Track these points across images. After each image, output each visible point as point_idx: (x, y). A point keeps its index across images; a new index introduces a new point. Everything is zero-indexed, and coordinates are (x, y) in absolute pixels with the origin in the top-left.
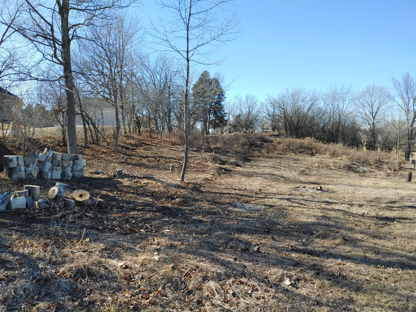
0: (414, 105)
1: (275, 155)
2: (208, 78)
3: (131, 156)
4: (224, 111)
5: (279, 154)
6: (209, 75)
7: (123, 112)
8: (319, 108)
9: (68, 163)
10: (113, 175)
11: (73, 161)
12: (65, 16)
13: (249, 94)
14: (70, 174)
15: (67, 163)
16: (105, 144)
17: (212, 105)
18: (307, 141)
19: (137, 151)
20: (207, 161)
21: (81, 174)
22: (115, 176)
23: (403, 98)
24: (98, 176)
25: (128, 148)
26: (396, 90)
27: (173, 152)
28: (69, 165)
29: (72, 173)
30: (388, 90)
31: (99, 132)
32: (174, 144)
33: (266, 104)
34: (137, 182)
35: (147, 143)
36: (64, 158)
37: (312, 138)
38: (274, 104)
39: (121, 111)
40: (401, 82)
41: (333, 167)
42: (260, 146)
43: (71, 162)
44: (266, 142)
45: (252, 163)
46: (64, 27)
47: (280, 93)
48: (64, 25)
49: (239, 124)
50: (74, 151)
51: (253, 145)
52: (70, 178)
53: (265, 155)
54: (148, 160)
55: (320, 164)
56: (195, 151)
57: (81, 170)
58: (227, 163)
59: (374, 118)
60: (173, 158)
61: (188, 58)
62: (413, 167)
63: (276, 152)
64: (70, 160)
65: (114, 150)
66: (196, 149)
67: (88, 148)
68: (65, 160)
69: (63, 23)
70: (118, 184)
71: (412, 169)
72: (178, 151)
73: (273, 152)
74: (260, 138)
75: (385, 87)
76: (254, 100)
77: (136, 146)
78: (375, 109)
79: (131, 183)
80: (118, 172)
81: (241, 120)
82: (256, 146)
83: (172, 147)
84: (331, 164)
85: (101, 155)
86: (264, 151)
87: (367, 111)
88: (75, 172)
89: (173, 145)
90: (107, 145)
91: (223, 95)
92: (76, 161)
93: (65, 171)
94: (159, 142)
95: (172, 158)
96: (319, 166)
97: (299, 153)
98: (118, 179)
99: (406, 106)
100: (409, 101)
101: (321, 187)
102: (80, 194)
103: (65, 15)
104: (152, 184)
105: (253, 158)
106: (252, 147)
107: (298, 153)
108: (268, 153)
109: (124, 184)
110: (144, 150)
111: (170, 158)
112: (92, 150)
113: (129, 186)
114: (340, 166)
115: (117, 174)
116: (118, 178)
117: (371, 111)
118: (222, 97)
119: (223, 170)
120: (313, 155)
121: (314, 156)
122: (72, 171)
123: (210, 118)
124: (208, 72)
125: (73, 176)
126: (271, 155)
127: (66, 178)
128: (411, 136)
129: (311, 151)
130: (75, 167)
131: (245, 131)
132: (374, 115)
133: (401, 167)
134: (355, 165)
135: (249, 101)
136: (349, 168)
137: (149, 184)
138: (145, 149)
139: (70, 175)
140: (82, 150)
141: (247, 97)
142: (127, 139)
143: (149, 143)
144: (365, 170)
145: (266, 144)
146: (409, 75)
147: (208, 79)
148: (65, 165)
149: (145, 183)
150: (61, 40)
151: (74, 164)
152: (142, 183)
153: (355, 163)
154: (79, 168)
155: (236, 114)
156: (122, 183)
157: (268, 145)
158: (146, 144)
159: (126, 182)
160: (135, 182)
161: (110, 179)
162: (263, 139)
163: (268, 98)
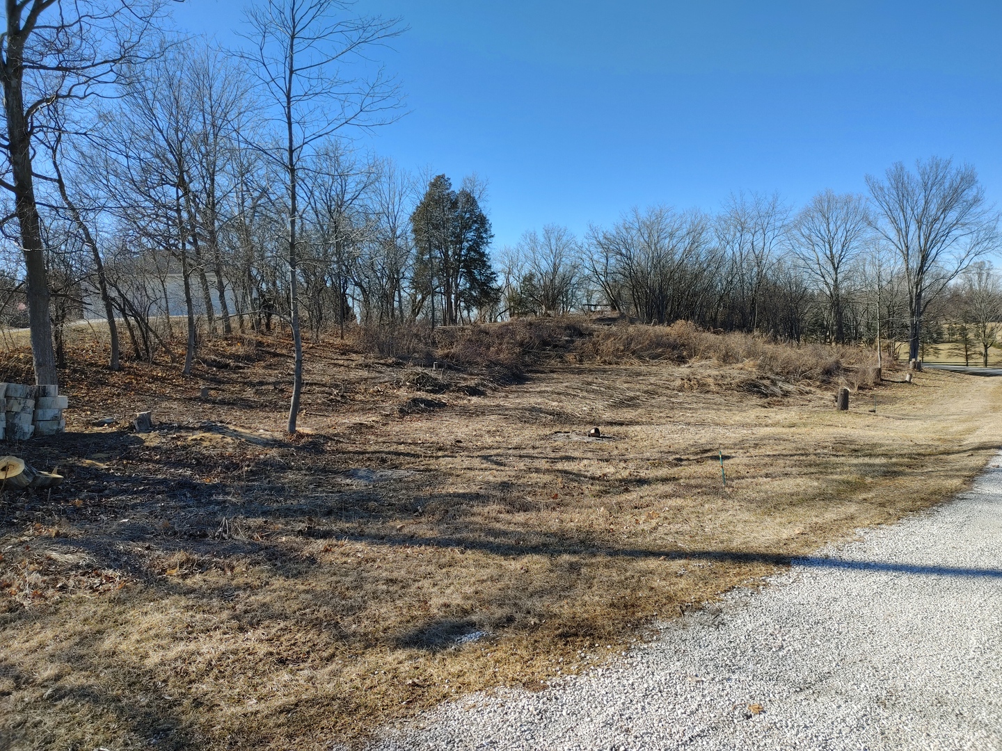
0: (919, 237)
1: (595, 366)
2: (447, 191)
3: (224, 383)
4: (490, 267)
5: (604, 362)
6: (450, 184)
7: (220, 283)
8: (710, 252)
9: (22, 405)
10: (127, 425)
11: (36, 399)
12: (14, 82)
13: (551, 225)
14: (28, 428)
15: (20, 404)
16: (168, 359)
17: (460, 256)
18: (679, 329)
19: (245, 371)
20: (400, 387)
21: (55, 428)
22: (132, 428)
23: (894, 221)
24: (96, 429)
25: (226, 366)
26: (877, 204)
27: (335, 369)
28: (23, 409)
29: (33, 427)
30: (863, 201)
31: (151, 330)
32: (345, 351)
33: (587, 246)
34: (178, 438)
35: (278, 351)
36: (11, 393)
37: (689, 322)
38: (607, 246)
39: (215, 279)
40: (886, 184)
41: (713, 388)
42: (566, 347)
43: (31, 403)
44: (581, 335)
45: (528, 386)
46: (13, 108)
47: (621, 222)
48: (11, 104)
49: (532, 296)
50: (48, 378)
51: (549, 345)
52: (28, 436)
53: (573, 366)
54: (257, 390)
55: (686, 381)
56: (388, 366)
57: (56, 419)
58: (448, 389)
59: (836, 269)
60: (319, 384)
61: (291, 164)
62: (907, 379)
63: (599, 358)
64: (26, 398)
65: (184, 372)
66: (394, 359)
67: (121, 369)
68: (16, 399)
69: (9, 99)
70: (131, 444)
71: (906, 382)
72: (348, 367)
73: (591, 358)
74: (568, 327)
75: (855, 197)
76: (564, 239)
77: (248, 359)
78: (837, 248)
79: (164, 440)
80: (139, 419)
81: (535, 287)
82: (555, 346)
83: (337, 359)
84: (710, 381)
85: (150, 383)
86: (570, 357)
87: (821, 254)
88: (41, 424)
89: (342, 354)
90: (173, 361)
91: (486, 231)
92: (42, 399)
93: (16, 421)
94: (311, 348)
95: (315, 384)
96: (683, 386)
97: (653, 359)
98: (137, 435)
99: (901, 240)
100: (907, 227)
101: (597, 430)
102: (4, 464)
103: (12, 82)
104: (211, 440)
105: (539, 375)
106: (544, 350)
107: (648, 359)
108: (581, 361)
109: (147, 444)
110: (264, 368)
111: (311, 384)
112: (129, 374)
113: (155, 448)
114: (731, 384)
115: (135, 422)
116: (138, 433)
117: (828, 253)
118: (484, 236)
119: (423, 406)
120: (681, 360)
121: (685, 362)
122: (34, 421)
123: (457, 285)
124: (446, 178)
125: (35, 434)
126: (586, 365)
127: (17, 438)
128: (919, 308)
129: (679, 353)
130: (40, 412)
131: (546, 313)
132: (836, 261)
133: (882, 380)
134: (768, 378)
135: (553, 242)
136: (752, 388)
137: (203, 440)
138: (269, 367)
139: (26, 430)
140: (105, 374)
141: (547, 232)
142: (228, 345)
143: (284, 352)
144: (790, 389)
145: (578, 342)
146: (902, 168)
147: (449, 194)
148: (16, 408)
149: (196, 440)
150: (7, 136)
151: (36, 406)
152: (190, 438)
153: (769, 374)
154: (50, 414)
155: (523, 273)
156: (141, 441)
157: (583, 344)
158: (275, 355)
159: (152, 439)
160: (173, 438)
161: (120, 433)
162: (575, 329)
163: (591, 233)
